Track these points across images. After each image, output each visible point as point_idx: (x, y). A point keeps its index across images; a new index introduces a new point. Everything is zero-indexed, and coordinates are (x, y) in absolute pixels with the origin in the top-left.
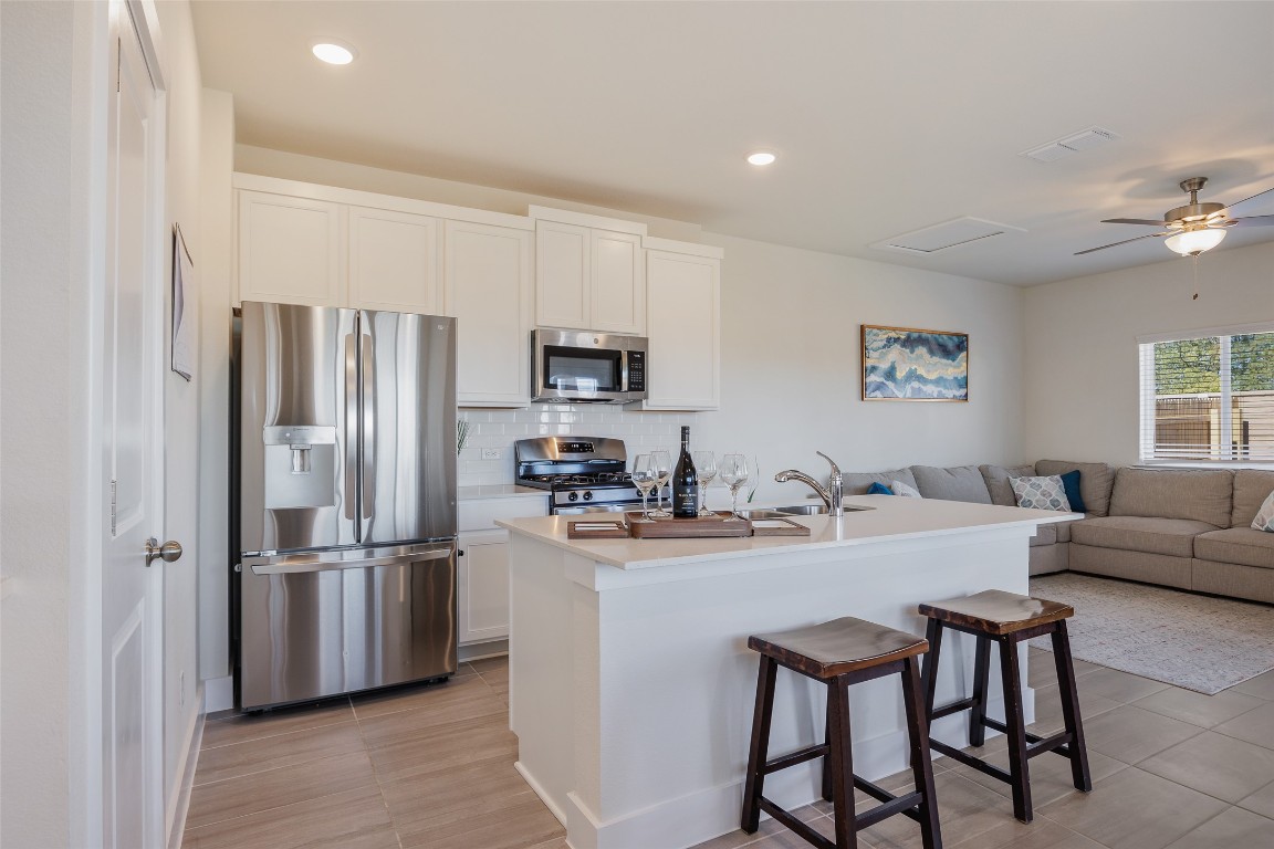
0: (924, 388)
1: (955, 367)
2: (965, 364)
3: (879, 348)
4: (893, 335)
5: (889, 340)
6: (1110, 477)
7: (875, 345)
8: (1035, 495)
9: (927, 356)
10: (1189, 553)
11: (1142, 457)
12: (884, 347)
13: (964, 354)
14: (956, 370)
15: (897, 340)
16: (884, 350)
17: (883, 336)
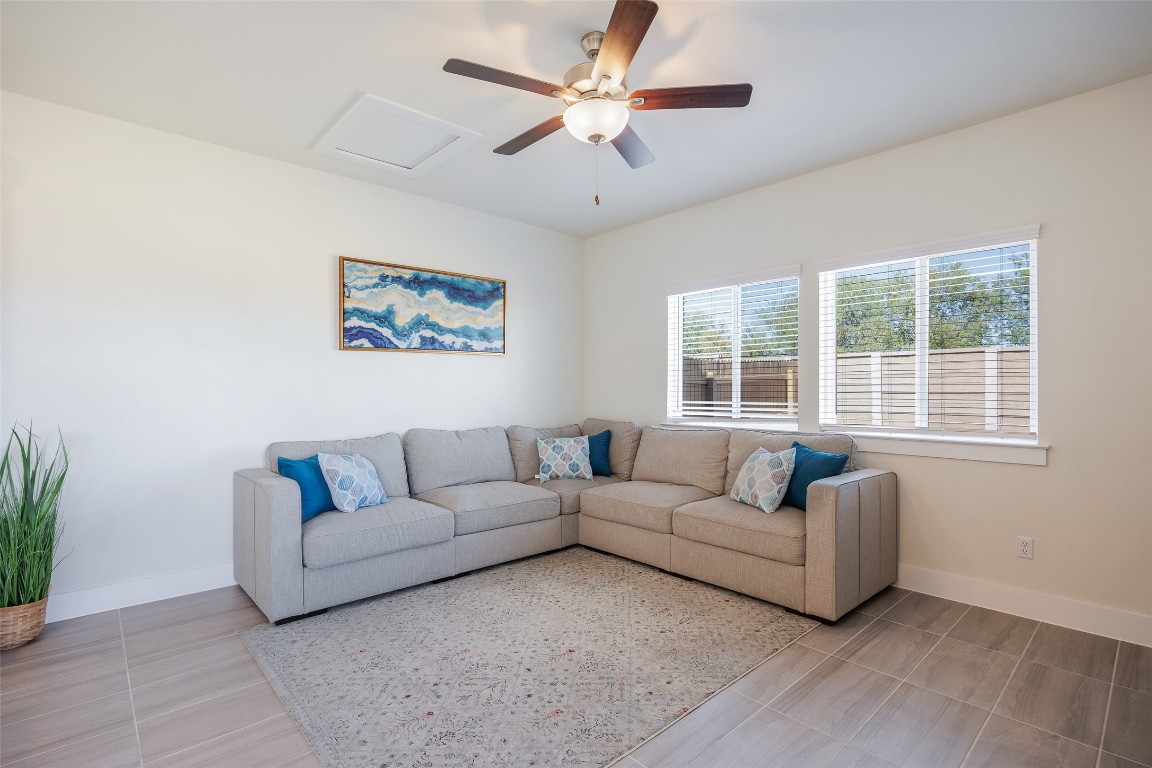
0: (440, 338)
1: (488, 316)
2: (501, 314)
3: (367, 287)
4: (391, 272)
5: (383, 278)
6: (635, 437)
7: (360, 283)
8: (555, 459)
9: (446, 302)
10: (666, 528)
11: (671, 415)
12: (375, 286)
13: (501, 302)
14: (488, 320)
15: (398, 279)
16: (375, 290)
17: (374, 273)
